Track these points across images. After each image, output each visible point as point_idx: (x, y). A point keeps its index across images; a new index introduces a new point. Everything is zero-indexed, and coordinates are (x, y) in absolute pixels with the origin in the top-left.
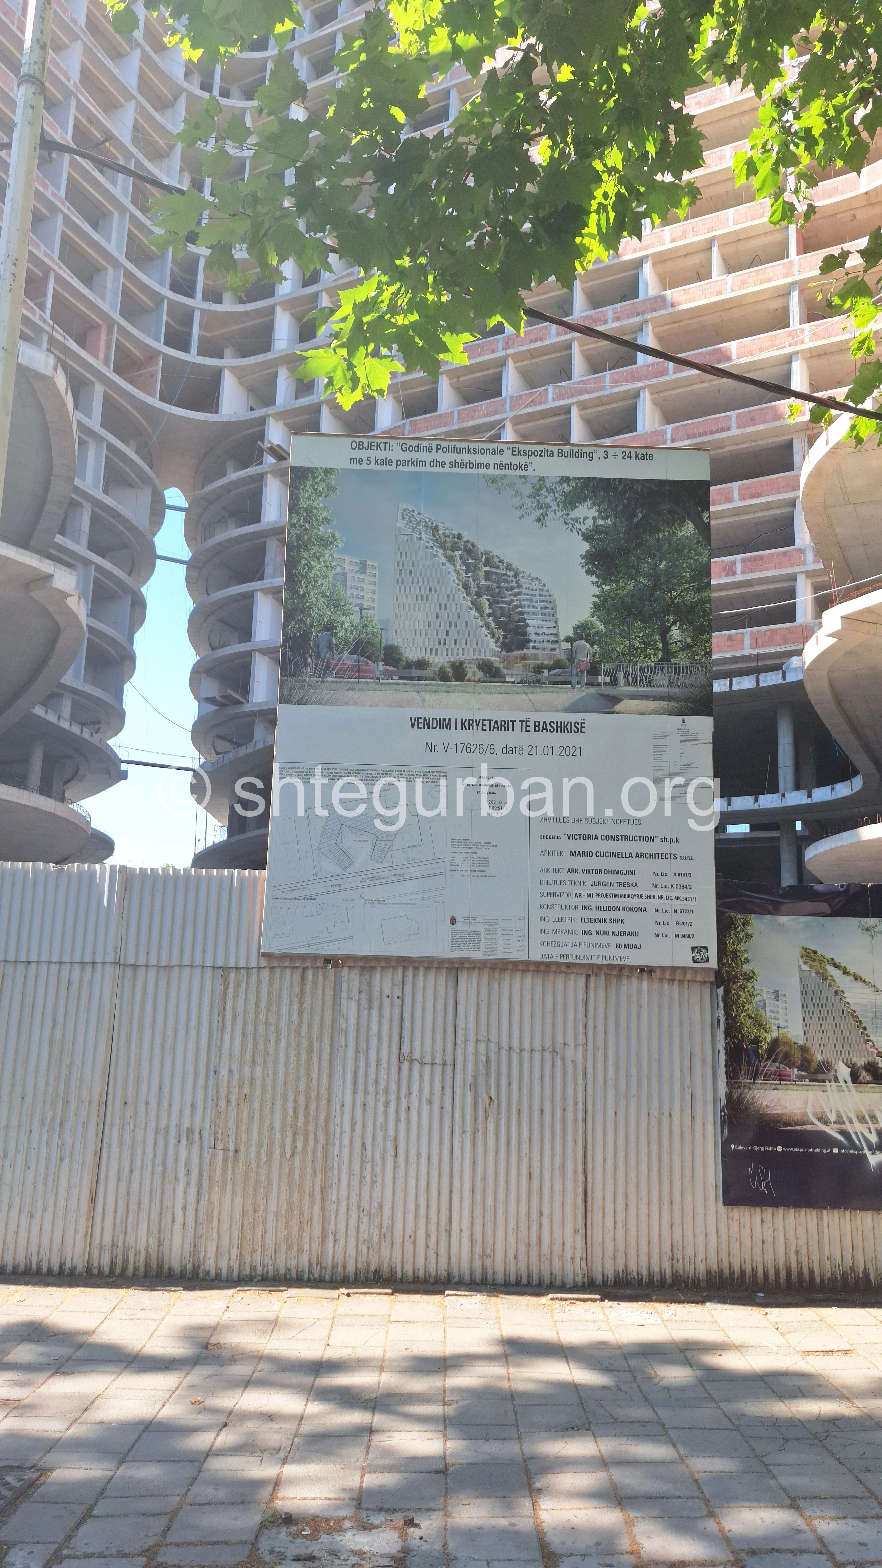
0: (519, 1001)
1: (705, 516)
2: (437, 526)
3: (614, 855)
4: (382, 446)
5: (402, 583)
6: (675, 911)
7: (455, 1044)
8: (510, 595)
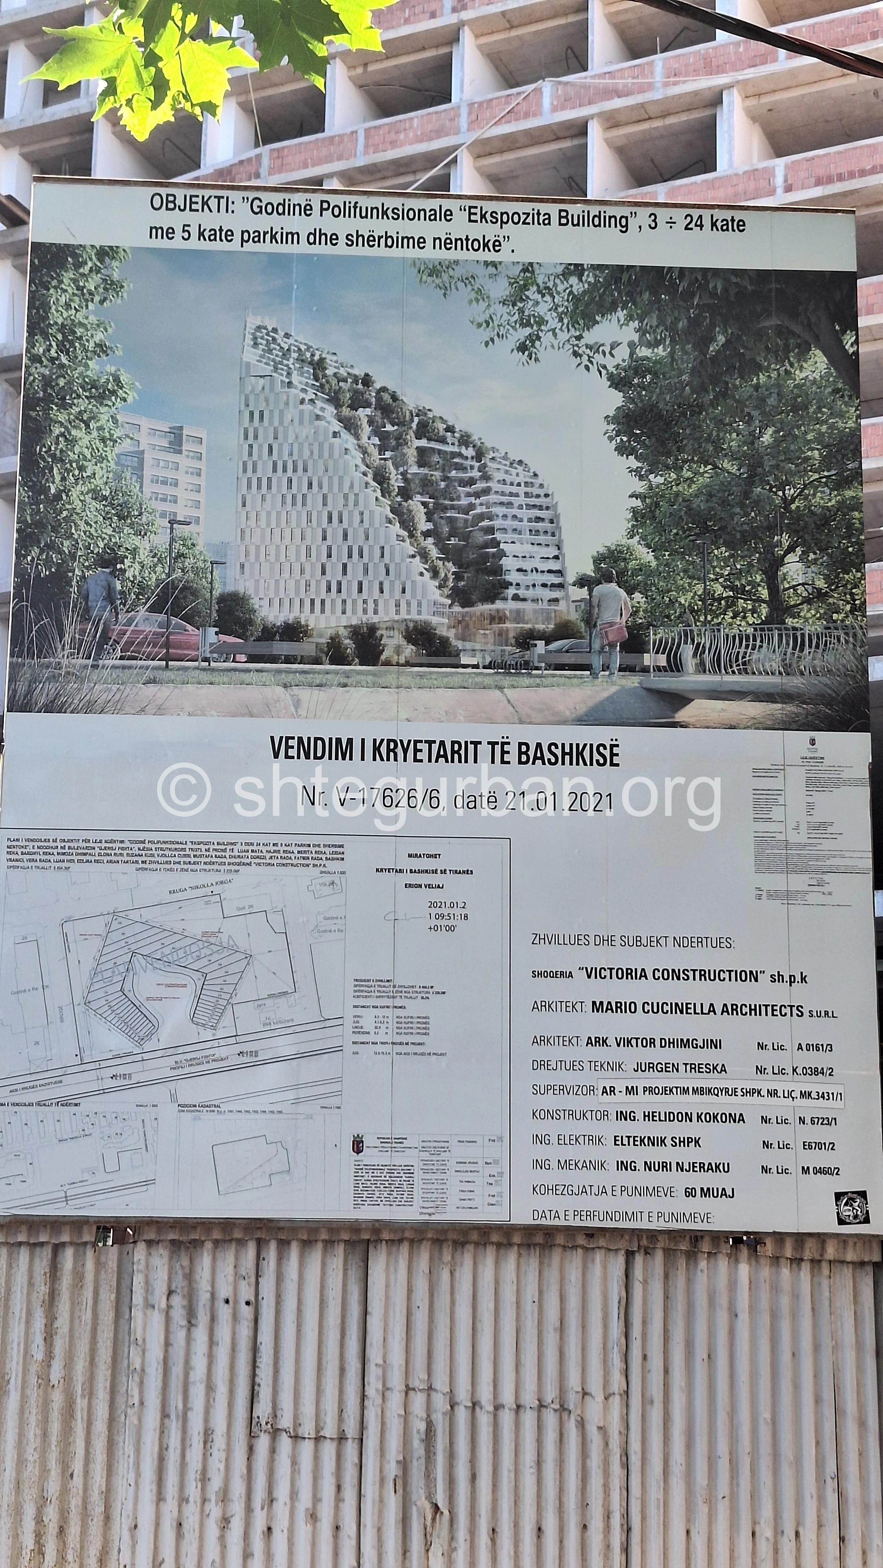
0: (492, 1305)
1: (848, 339)
2: (322, 360)
3: (681, 1009)
4: (213, 203)
5: (254, 471)
6: (802, 1121)
7: (363, 1397)
8: (468, 495)
